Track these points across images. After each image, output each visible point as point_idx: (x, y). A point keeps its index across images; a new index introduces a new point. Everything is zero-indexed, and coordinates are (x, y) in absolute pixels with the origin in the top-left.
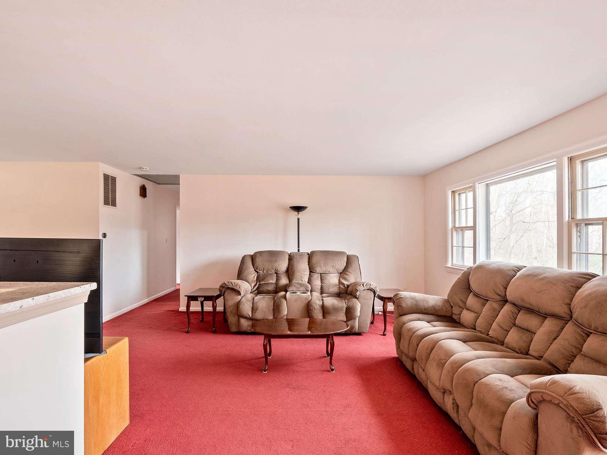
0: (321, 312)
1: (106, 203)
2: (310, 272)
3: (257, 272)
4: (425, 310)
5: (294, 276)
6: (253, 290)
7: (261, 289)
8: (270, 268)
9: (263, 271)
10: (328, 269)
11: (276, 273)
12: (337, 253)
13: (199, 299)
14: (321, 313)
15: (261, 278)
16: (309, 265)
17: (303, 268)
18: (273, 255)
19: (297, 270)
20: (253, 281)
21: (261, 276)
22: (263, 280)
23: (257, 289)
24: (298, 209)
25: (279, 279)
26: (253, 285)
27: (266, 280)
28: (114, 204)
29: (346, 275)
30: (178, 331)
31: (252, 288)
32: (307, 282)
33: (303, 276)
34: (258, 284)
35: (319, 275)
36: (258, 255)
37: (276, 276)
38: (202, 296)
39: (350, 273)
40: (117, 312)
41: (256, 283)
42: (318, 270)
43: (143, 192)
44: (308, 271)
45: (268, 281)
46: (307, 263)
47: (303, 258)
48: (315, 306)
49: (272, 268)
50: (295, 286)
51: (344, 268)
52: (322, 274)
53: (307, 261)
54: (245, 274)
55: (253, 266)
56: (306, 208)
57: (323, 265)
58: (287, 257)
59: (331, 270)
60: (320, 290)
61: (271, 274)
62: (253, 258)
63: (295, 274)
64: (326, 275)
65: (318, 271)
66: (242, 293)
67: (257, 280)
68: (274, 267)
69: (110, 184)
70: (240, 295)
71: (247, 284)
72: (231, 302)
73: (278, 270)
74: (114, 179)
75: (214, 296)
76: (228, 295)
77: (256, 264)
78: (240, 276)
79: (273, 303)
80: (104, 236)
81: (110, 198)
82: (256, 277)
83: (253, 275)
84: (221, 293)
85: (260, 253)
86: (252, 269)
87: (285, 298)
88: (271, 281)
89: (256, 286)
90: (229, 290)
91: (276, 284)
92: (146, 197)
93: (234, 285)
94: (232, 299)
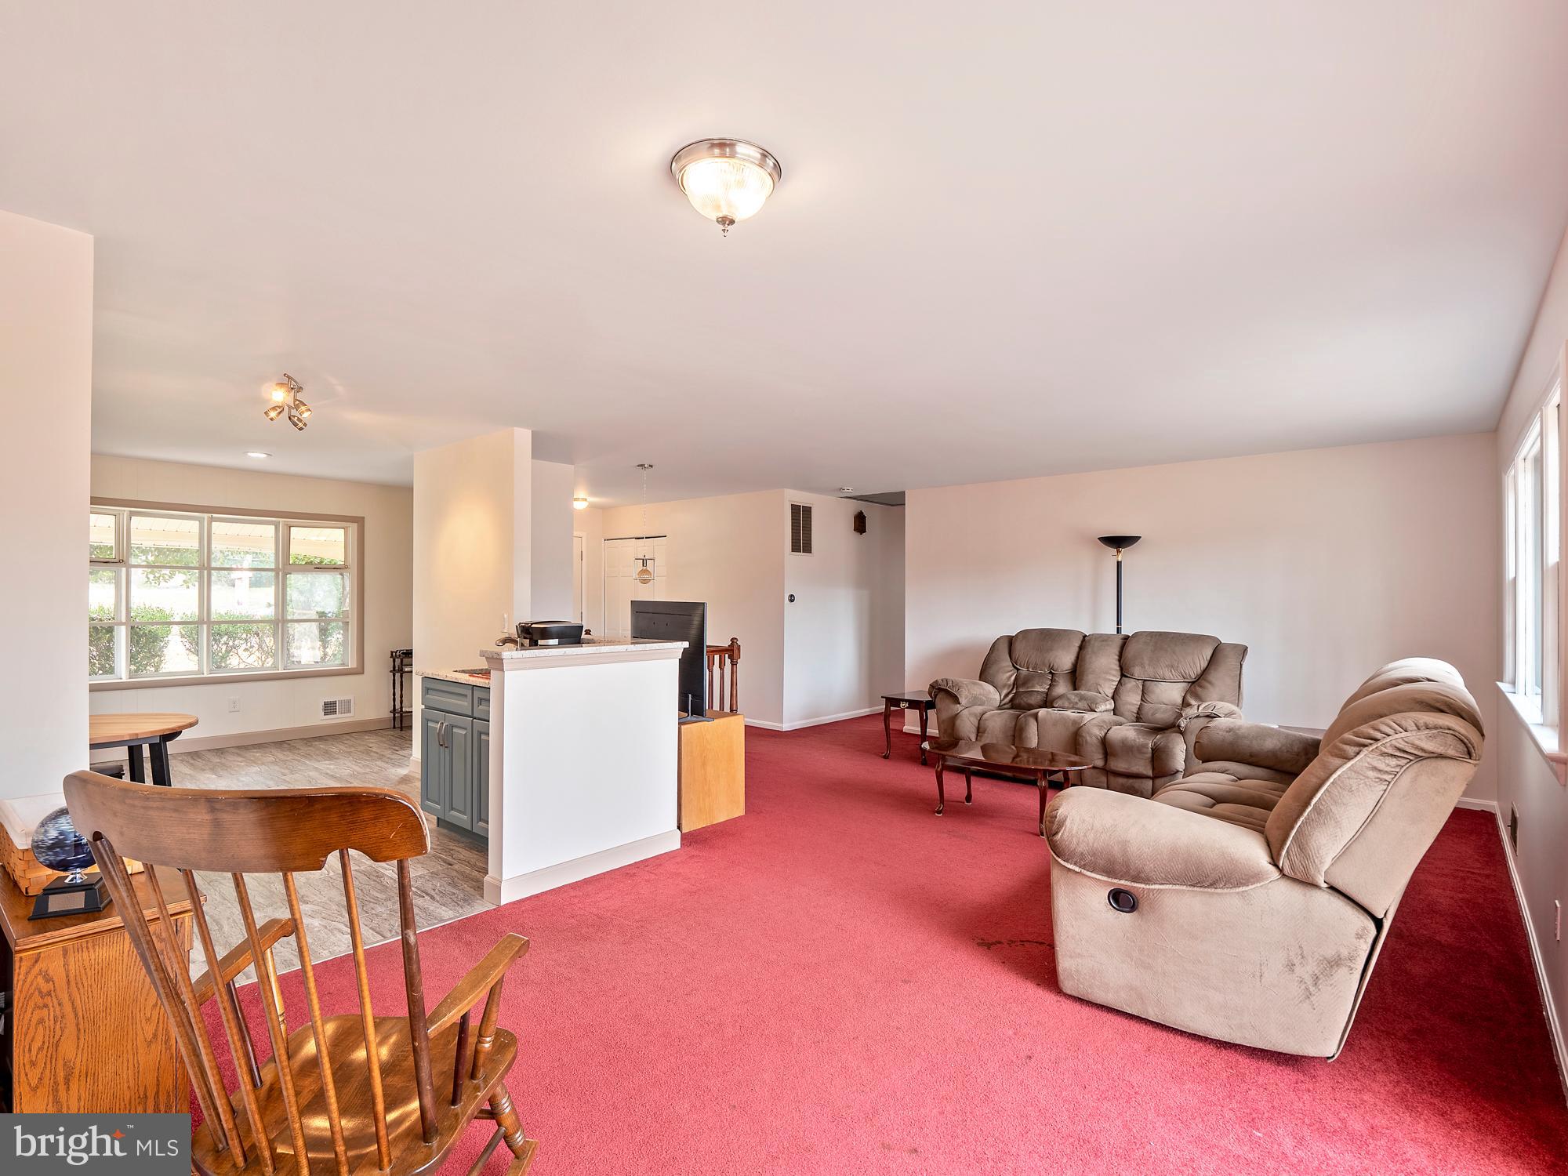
0: (1101, 751)
1: (796, 548)
2: (1123, 675)
3: (1018, 669)
4: (1251, 756)
5: (1083, 682)
6: (1003, 702)
7: (1017, 701)
8: (1039, 662)
9: (1028, 668)
10: (1160, 672)
11: (1050, 673)
12: (1188, 637)
13: (901, 705)
14: (1099, 753)
15: (1020, 682)
16: (1120, 661)
17: (1104, 667)
18: (1047, 637)
19: (1091, 670)
20: (1004, 686)
21: (1022, 676)
22: (1024, 684)
23: (1012, 700)
24: (1118, 542)
25: (1054, 685)
26: (1005, 692)
27: (1030, 685)
28: (808, 549)
29: (1201, 687)
30: (875, 754)
31: (1002, 697)
32: (1110, 695)
33: (1101, 682)
34: (1014, 691)
35: (1140, 683)
36: (1020, 637)
37: (1051, 680)
38: (906, 701)
39: (1210, 683)
40: (808, 721)
41: (1010, 689)
42: (1137, 672)
43: (860, 524)
44: (1118, 674)
45: (1033, 686)
46: (1117, 657)
47: (1108, 645)
48: (1088, 738)
49: (1044, 664)
50: (1069, 699)
51: (1199, 672)
52: (1146, 682)
53: (1117, 653)
54: (993, 670)
55: (1011, 658)
56: (1137, 539)
57: (1147, 662)
58: (1077, 644)
59: (1168, 674)
60: (1135, 715)
61: (1041, 676)
62: (1011, 641)
63: (1085, 678)
64: (1155, 685)
65: (1136, 676)
66: (963, 701)
67: (1014, 684)
68: (1046, 661)
69: (801, 517)
70: (959, 703)
71: (991, 688)
72: (945, 715)
73: (1055, 669)
74: (808, 510)
75: (922, 702)
76: (940, 702)
77: (1016, 654)
78: (984, 675)
79: (1014, 723)
80: (792, 599)
81: (802, 542)
82: (1013, 678)
83: (1010, 673)
84: (931, 697)
85: (1025, 633)
86: (1007, 663)
87: (1036, 717)
88: (1038, 689)
89: (1011, 696)
90: (942, 693)
91: (1047, 694)
92: (865, 531)
93: (950, 684)
94: (948, 709)
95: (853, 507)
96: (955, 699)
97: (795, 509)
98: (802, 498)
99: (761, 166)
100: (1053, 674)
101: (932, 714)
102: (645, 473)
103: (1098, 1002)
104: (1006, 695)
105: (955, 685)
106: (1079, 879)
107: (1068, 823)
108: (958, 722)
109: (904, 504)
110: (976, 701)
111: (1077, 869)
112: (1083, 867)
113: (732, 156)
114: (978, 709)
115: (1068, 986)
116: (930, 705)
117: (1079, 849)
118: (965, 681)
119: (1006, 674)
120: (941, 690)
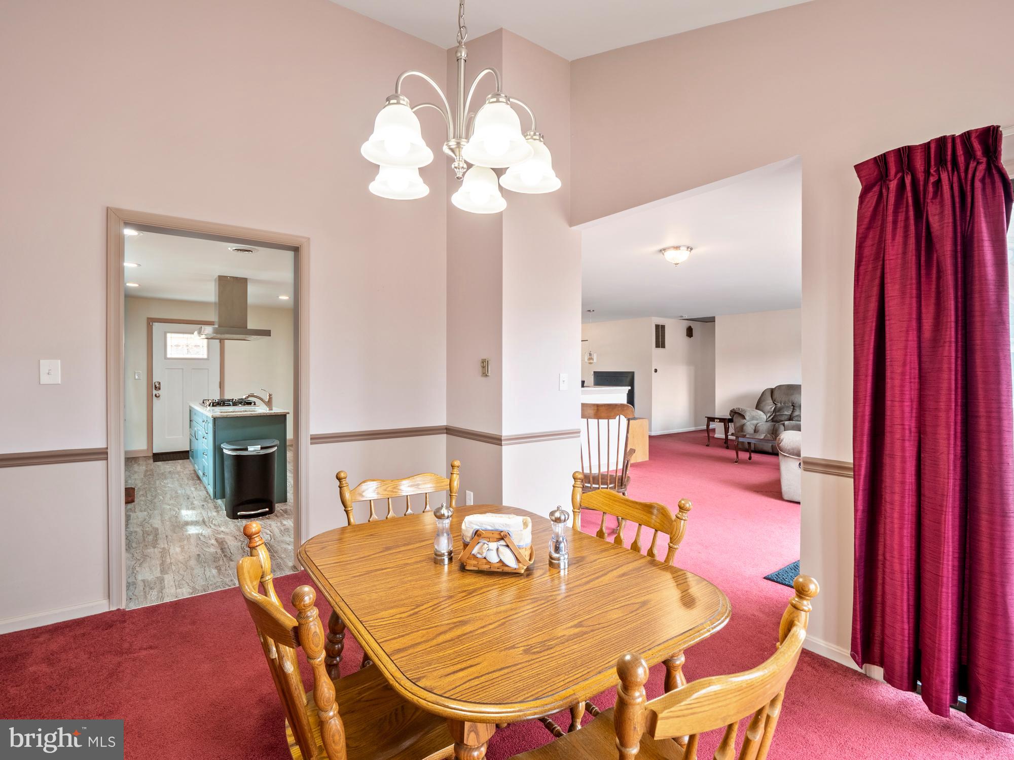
1: (657, 346)
3: (776, 404)
6: (768, 420)
7: (775, 419)
8: (786, 400)
9: (781, 403)
11: (793, 405)
13: (715, 421)
15: (777, 410)
18: (791, 389)
20: (769, 412)
21: (778, 407)
22: (779, 411)
23: (772, 419)
25: (794, 411)
26: (769, 415)
27: (782, 411)
28: (663, 346)
30: (702, 444)
31: (768, 417)
34: (774, 414)
36: (777, 389)
37: (793, 409)
38: (717, 418)
40: (664, 431)
41: (772, 413)
43: (690, 332)
45: (784, 412)
54: (763, 404)
55: (772, 399)
61: (788, 407)
62: (772, 391)
66: (747, 418)
67: (774, 411)
68: (790, 400)
69: (660, 331)
70: (745, 419)
71: (761, 413)
72: (738, 425)
73: (795, 403)
74: (663, 327)
75: (726, 419)
76: (736, 419)
77: (775, 397)
78: (758, 407)
79: (773, 428)
80: (656, 371)
81: (660, 342)
82: (773, 408)
83: (771, 407)
84: (731, 416)
85: (779, 387)
86: (770, 401)
87: (784, 425)
88: (786, 413)
89: (772, 417)
90: (737, 414)
91: (791, 416)
92: (692, 336)
93: (741, 410)
94: (739, 421)
95: (686, 324)
96: (743, 417)
97: (657, 326)
98: (660, 321)
99: (687, 250)
100: (794, 406)
101: (731, 425)
102: (590, 313)
103: (796, 501)
104: (770, 417)
105: (743, 410)
106: (789, 459)
107: (784, 440)
108: (745, 428)
109: (715, 321)
110: (753, 418)
111: (788, 455)
112: (789, 454)
113: (680, 249)
114: (755, 422)
115: (786, 497)
116: (731, 421)
117: (788, 448)
118: (749, 409)
119: (770, 406)
120: (736, 413)
